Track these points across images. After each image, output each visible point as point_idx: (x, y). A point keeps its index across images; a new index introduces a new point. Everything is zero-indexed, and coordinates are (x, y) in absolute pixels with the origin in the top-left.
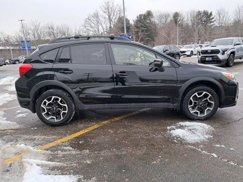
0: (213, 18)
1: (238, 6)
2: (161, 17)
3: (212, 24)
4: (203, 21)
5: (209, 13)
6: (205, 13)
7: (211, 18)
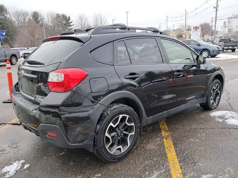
0: (71, 22)
1: (95, 14)
2: (18, 14)
3: (71, 27)
4: (62, 24)
5: (68, 17)
6: (64, 17)
7: (70, 22)
